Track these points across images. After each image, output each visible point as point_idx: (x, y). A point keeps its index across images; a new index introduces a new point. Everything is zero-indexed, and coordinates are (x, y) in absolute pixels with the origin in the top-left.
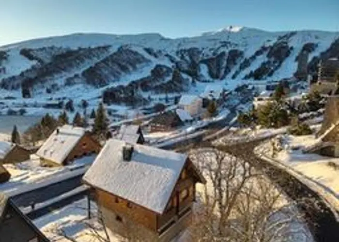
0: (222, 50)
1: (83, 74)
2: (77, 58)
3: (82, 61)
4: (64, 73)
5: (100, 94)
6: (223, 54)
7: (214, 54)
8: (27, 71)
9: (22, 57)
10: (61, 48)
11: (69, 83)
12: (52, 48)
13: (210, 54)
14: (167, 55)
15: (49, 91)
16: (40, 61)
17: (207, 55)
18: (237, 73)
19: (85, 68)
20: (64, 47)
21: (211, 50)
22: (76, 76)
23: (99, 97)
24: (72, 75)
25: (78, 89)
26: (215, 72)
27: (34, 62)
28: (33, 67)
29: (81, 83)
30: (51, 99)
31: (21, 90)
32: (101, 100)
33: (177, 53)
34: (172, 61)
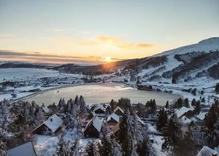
1: (209, 70)
2: (206, 59)
3: (210, 61)
4: (196, 69)
5: (215, 85)
8: (177, 68)
9: (175, 59)
10: (198, 52)
11: (199, 76)
12: (193, 53)
15: (185, 81)
16: (184, 62)
19: (210, 66)
20: (201, 51)
22: (204, 71)
23: (214, 87)
24: (201, 71)
25: (203, 80)
27: (181, 63)
28: (180, 66)
29: (206, 76)
30: (186, 86)
31: (171, 79)
32: (214, 89)
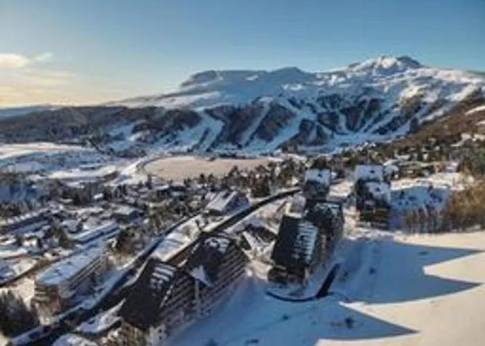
0: (364, 97)
6: (364, 102)
7: (356, 102)
13: (352, 101)
14: (309, 105)
17: (348, 103)
18: (370, 127)
21: (352, 97)
26: (351, 124)
33: (318, 100)
34: (314, 111)
